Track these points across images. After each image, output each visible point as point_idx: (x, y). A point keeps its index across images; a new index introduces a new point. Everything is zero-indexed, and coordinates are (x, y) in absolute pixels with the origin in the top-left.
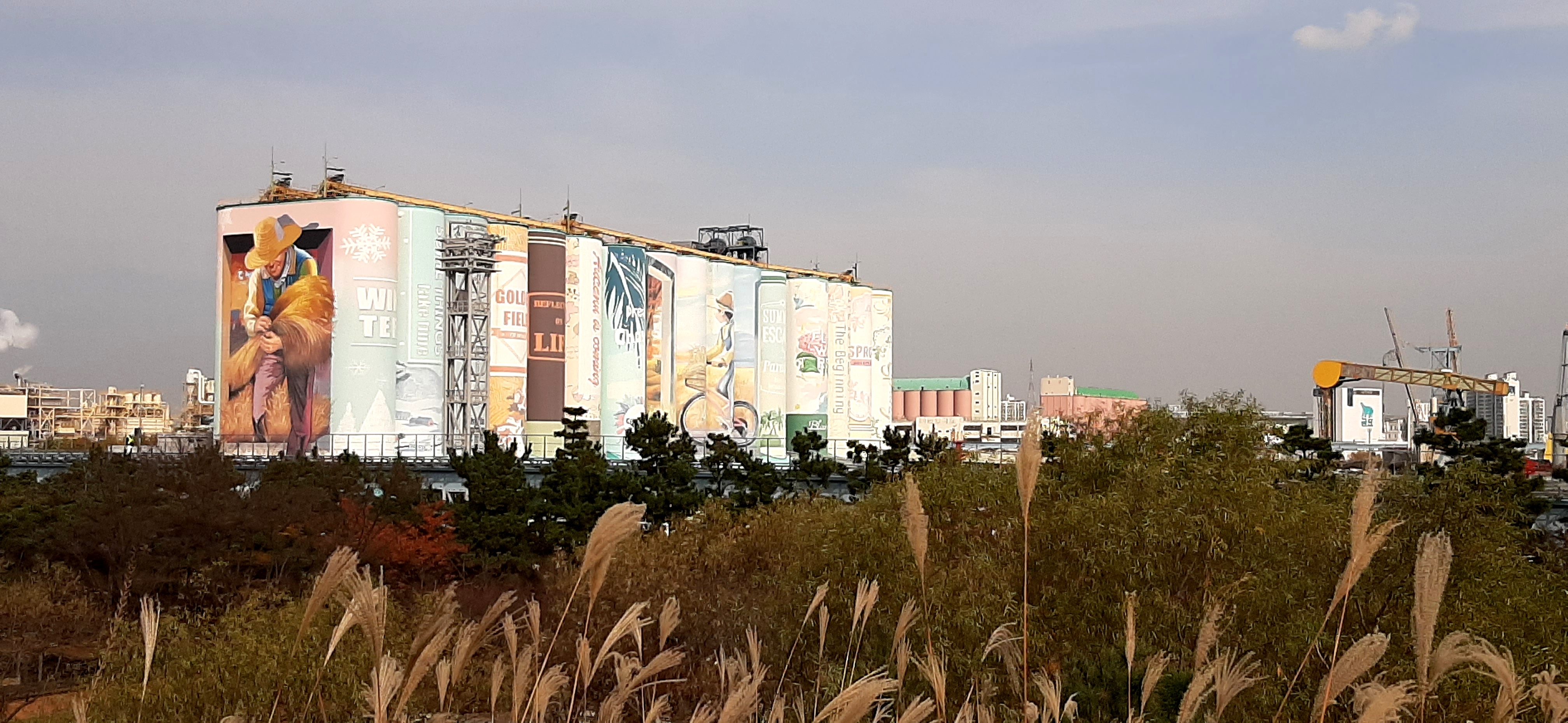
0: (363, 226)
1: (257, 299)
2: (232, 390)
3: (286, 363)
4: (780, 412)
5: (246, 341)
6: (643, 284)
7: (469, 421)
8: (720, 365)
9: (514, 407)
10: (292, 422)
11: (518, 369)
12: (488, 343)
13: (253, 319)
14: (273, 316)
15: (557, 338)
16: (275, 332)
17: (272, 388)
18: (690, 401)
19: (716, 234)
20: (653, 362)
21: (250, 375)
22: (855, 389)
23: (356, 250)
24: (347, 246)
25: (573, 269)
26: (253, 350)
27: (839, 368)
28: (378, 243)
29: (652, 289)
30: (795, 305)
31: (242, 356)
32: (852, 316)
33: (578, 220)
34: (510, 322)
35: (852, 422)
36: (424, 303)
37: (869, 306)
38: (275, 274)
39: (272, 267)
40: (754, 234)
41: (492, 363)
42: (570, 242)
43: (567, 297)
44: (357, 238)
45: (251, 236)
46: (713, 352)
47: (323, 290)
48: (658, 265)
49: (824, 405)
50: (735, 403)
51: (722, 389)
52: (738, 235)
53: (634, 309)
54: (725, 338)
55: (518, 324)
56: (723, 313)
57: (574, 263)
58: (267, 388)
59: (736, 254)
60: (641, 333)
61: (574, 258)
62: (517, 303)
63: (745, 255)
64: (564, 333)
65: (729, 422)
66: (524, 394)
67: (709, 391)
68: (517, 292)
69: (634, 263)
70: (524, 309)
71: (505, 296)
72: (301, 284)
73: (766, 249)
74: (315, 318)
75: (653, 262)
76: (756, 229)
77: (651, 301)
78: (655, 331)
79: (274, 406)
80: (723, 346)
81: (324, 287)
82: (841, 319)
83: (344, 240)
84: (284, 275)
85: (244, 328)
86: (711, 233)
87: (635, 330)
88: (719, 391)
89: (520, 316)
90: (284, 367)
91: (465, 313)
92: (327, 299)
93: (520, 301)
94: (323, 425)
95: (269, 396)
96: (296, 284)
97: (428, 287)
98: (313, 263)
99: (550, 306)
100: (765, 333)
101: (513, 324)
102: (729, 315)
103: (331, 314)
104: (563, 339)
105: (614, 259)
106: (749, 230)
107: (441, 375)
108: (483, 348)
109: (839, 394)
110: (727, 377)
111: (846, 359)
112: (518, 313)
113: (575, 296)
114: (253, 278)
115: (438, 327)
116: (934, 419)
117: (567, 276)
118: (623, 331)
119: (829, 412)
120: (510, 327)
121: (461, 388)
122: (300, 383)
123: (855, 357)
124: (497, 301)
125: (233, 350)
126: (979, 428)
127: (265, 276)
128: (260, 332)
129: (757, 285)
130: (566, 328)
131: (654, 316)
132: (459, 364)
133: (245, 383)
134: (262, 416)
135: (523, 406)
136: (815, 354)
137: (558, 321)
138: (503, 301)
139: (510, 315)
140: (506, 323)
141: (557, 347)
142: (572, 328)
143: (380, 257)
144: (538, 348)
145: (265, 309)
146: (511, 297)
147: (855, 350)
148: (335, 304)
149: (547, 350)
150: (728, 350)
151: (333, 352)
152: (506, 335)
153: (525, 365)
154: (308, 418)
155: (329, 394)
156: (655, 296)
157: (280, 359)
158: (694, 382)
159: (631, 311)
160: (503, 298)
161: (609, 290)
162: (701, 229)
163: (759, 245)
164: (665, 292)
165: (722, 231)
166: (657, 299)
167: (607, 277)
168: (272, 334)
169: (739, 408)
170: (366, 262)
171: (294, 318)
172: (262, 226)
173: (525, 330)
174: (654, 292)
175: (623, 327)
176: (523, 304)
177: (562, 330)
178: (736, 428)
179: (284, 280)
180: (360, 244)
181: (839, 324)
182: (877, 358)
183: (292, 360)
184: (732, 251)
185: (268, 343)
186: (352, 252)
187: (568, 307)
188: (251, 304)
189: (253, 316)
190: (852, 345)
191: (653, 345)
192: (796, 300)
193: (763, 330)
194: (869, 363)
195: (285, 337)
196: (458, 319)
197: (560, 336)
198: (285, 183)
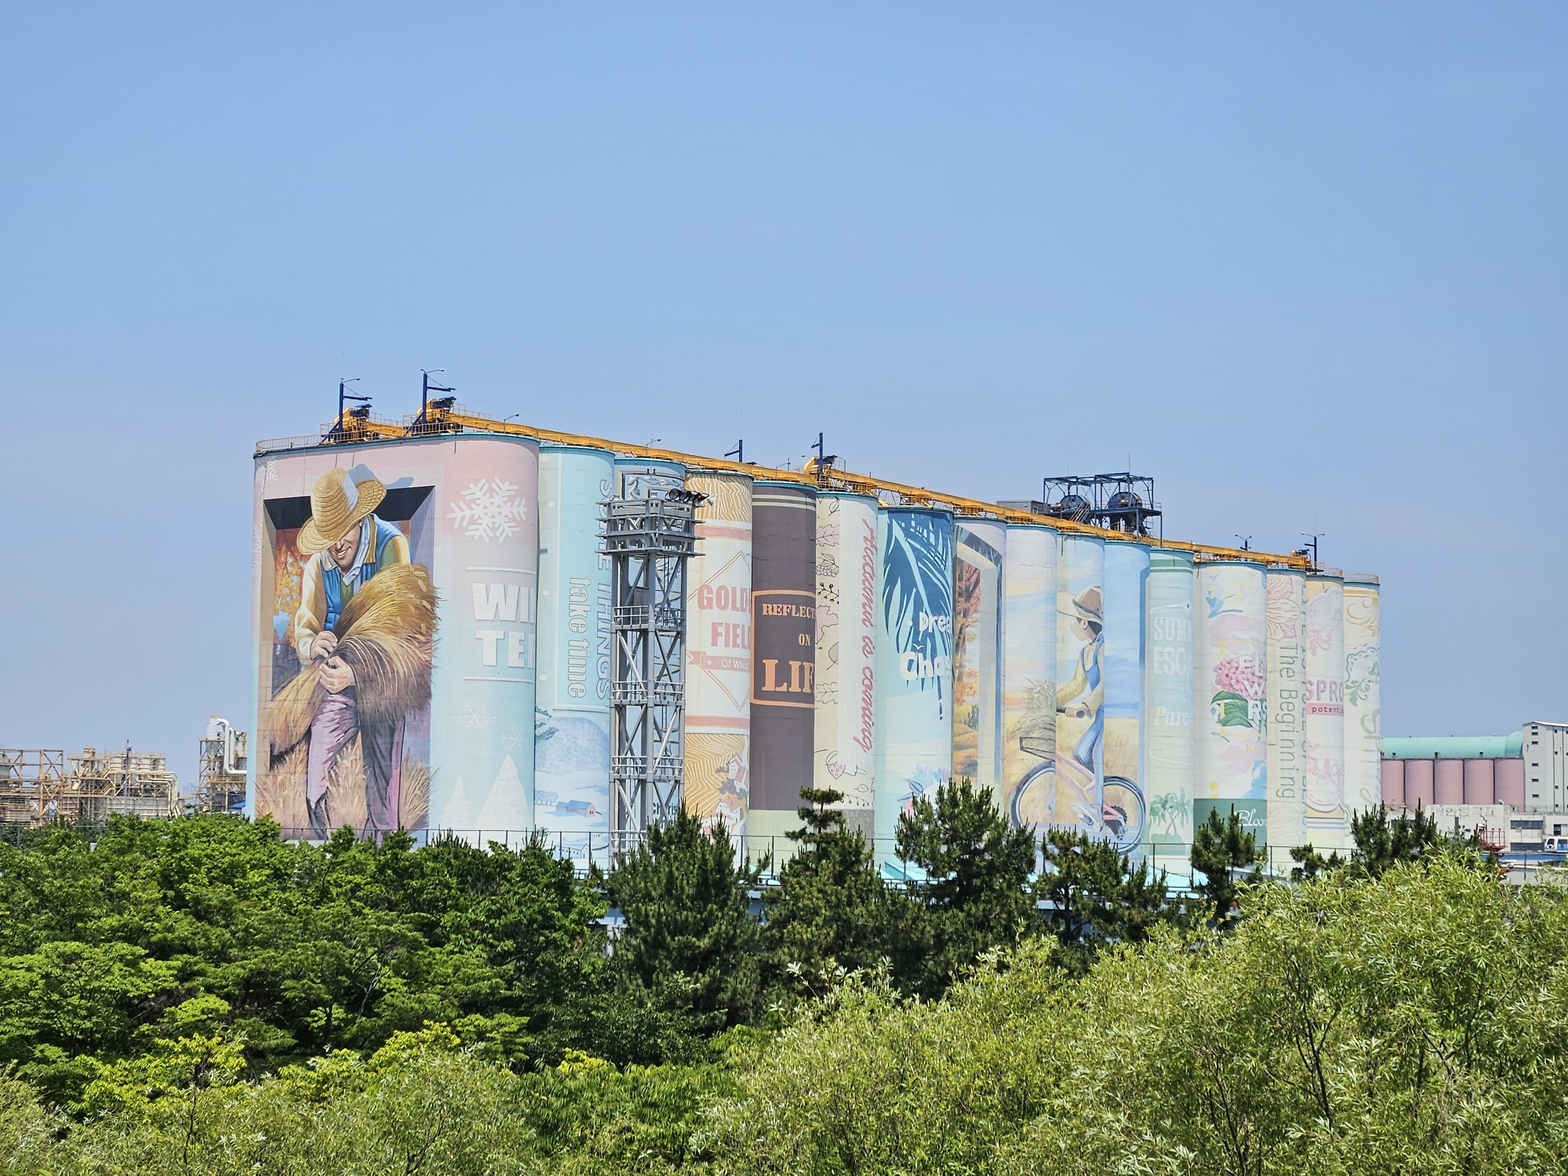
0: (483, 481)
1: (316, 606)
2: (276, 752)
3: (360, 707)
4: (1183, 796)
5: (298, 671)
6: (949, 574)
7: (650, 808)
8: (1080, 714)
9: (728, 786)
10: (369, 806)
11: (733, 722)
12: (683, 677)
13: (310, 635)
14: (340, 631)
15: (802, 668)
16: (343, 657)
17: (339, 749)
18: (1028, 777)
19: (1073, 488)
20: (965, 709)
21: (302, 730)
22: (1314, 754)
23: (472, 521)
24: (458, 514)
25: (829, 550)
26: (308, 688)
27: (1286, 718)
28: (506, 510)
29: (963, 584)
30: (1208, 610)
31: (291, 697)
32: (1309, 628)
33: (836, 465)
34: (721, 640)
35: (1311, 813)
36: (580, 609)
37: (1339, 611)
38: (343, 563)
39: (338, 551)
40: (1138, 489)
41: (689, 711)
42: (824, 505)
43: (818, 597)
44: (473, 501)
45: (306, 501)
46: (1067, 691)
47: (419, 587)
48: (973, 541)
49: (1261, 783)
50: (1106, 779)
51: (1083, 754)
52: (1111, 489)
53: (932, 619)
54: (1088, 668)
55: (735, 645)
56: (1084, 625)
57: (831, 540)
58: (329, 750)
59: (1107, 522)
60: (943, 660)
61: (829, 530)
62: (734, 608)
63: (1122, 523)
64: (812, 660)
65: (1093, 812)
66: (746, 764)
67: (1060, 759)
68: (734, 589)
69: (932, 540)
70: (744, 619)
71: (714, 596)
72: (385, 579)
73: (1158, 513)
74: (404, 635)
75: (965, 536)
76: (1142, 479)
77: (962, 605)
78: (967, 657)
79: (340, 779)
80: (1085, 680)
81: (420, 582)
82: (1290, 634)
83: (453, 505)
84: (358, 564)
85: (294, 651)
86: (1065, 486)
87: (934, 655)
88: (1077, 758)
89: (739, 631)
90: (356, 713)
91: (644, 626)
92: (425, 603)
93: (738, 605)
94: (418, 813)
95: (334, 763)
96: (376, 578)
97: (587, 582)
98: (403, 542)
99: (789, 614)
100: (1156, 658)
101: (727, 644)
102: (1095, 628)
103: (431, 627)
104: (812, 670)
105: (898, 532)
106: (1129, 479)
107: (607, 731)
108: (673, 686)
109: (1286, 764)
110: (1091, 737)
111: (1298, 702)
112: (736, 626)
113: (832, 596)
114: (310, 569)
115: (601, 650)
116: (1457, 809)
117: (818, 562)
118: (912, 655)
119: (1269, 795)
120: (721, 650)
121: (638, 753)
122: (382, 742)
123: (1314, 700)
124: (701, 606)
125: (278, 686)
126: (1538, 825)
127: (329, 567)
128: (321, 658)
129: (1145, 573)
130: (817, 651)
131: (967, 630)
132: (633, 714)
133: (294, 742)
134: (321, 798)
135: (743, 785)
136: (1244, 694)
137: (802, 639)
138: (710, 606)
139: (721, 629)
140: (714, 643)
141: (802, 685)
142: (825, 650)
143: (508, 532)
144: (770, 685)
145: (327, 621)
146: (723, 598)
147: (1314, 688)
148: (438, 612)
149: (784, 688)
150: (1093, 687)
151: (432, 690)
152: (717, 663)
153: (746, 714)
154: (394, 800)
155: (428, 761)
156: (969, 594)
157: (351, 702)
158: (1034, 744)
159: (927, 621)
160: (710, 600)
161: (890, 582)
162: (1046, 480)
163: (1146, 506)
164: (986, 589)
165: (1085, 483)
166: (972, 600)
167: (886, 562)
168: (338, 660)
169: (1115, 789)
170: (487, 540)
171: (373, 635)
172: (325, 483)
173: (746, 654)
174: (967, 588)
175: (914, 649)
176: (744, 610)
177: (809, 654)
178: (1108, 823)
179: (357, 572)
180: (478, 511)
181: (1285, 642)
182: (1354, 701)
183: (369, 702)
184: (1100, 517)
185: (331, 676)
186: (464, 524)
187: (820, 616)
188: (306, 613)
189: (309, 631)
190: (1308, 678)
191: (965, 680)
192: (1212, 602)
193: (1155, 651)
194: (1340, 711)
195: (358, 667)
196: (633, 636)
197: (807, 665)
198: (362, 413)
